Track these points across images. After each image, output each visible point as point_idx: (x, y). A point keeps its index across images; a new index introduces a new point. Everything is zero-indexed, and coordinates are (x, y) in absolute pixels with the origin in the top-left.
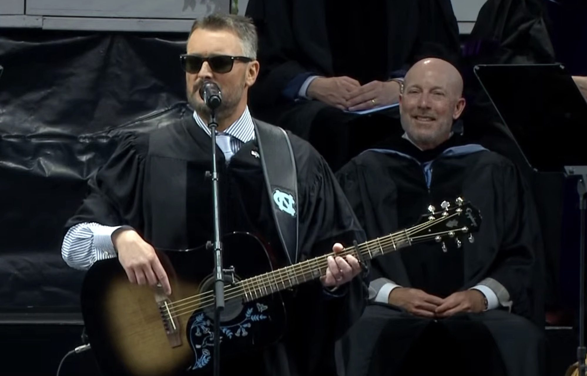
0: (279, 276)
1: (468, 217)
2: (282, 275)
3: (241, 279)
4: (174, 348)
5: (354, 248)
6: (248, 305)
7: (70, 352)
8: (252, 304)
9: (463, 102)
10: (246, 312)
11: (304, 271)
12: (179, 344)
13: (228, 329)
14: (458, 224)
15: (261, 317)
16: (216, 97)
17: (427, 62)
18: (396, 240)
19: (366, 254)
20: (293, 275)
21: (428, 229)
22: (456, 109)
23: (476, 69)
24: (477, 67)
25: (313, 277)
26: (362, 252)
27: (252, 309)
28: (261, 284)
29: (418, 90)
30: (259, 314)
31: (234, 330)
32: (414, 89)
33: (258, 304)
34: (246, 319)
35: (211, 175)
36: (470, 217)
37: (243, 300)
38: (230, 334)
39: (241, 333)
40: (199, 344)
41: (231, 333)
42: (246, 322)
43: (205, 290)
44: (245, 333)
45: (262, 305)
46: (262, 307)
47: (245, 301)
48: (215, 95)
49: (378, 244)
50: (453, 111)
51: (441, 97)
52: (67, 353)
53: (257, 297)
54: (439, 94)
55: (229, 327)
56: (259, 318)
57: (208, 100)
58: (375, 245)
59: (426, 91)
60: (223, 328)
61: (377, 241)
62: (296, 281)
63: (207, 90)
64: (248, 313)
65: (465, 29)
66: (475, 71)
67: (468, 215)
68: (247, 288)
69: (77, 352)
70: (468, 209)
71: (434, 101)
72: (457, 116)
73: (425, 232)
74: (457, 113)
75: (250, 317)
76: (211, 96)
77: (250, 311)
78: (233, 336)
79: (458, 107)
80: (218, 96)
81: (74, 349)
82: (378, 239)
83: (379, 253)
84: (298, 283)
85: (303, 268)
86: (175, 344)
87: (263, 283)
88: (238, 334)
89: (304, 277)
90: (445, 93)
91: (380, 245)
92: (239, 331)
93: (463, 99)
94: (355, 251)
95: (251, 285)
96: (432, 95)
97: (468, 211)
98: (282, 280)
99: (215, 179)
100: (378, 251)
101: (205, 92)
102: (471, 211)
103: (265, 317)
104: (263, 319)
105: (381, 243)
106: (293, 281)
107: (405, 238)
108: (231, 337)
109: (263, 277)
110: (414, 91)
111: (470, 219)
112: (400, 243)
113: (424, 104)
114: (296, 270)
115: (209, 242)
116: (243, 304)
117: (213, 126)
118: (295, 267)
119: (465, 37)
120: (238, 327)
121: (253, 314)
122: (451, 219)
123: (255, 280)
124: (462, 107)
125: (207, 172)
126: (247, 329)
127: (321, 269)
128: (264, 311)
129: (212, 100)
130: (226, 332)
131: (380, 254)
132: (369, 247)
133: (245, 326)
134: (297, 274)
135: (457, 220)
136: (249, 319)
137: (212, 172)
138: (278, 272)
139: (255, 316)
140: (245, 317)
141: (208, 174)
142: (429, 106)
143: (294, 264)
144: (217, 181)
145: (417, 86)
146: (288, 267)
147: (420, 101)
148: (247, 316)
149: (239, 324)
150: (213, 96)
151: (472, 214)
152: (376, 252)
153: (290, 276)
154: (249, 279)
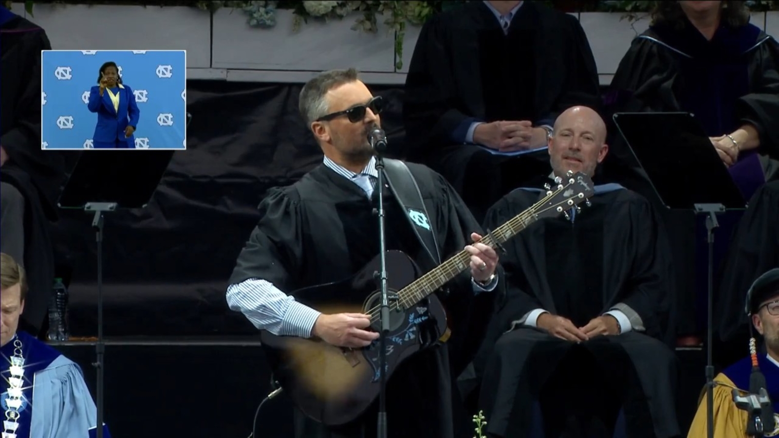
0: (430, 278)
1: (581, 184)
2: (432, 277)
3: (397, 291)
4: (353, 367)
5: (489, 236)
6: (408, 311)
7: (264, 400)
8: (412, 309)
9: (606, 148)
10: (409, 318)
11: (451, 268)
12: (358, 362)
13: (397, 337)
14: (574, 192)
15: (423, 318)
16: (382, 142)
17: (577, 109)
18: (523, 219)
19: (501, 238)
20: (442, 274)
21: (548, 202)
22: (600, 154)
23: (614, 117)
24: (615, 115)
25: (460, 271)
26: (497, 237)
27: (413, 314)
28: (416, 290)
29: (570, 133)
30: (421, 316)
31: (402, 336)
32: (567, 132)
33: (418, 308)
34: (410, 325)
35: (377, 212)
36: (583, 183)
37: (404, 308)
38: (399, 341)
39: (409, 337)
40: (375, 357)
41: (401, 340)
42: (411, 327)
43: (369, 308)
44: (412, 336)
45: (421, 308)
46: (421, 310)
47: (406, 308)
48: (382, 140)
49: (509, 227)
50: (597, 157)
51: (591, 142)
52: (262, 401)
53: (415, 302)
54: (588, 138)
55: (397, 335)
56: (422, 320)
57: (376, 145)
58: (506, 228)
59: (577, 135)
60: (392, 338)
61: (507, 224)
62: (446, 279)
63: (375, 135)
64: (410, 318)
65: (605, 81)
66: (614, 118)
67: (580, 183)
68: (404, 297)
69: (270, 398)
70: (579, 178)
71: (583, 145)
72: (600, 160)
73: (547, 205)
74: (600, 157)
75: (414, 321)
76: (378, 142)
77: (412, 316)
78: (403, 341)
79: (601, 152)
80: (384, 141)
81: (267, 396)
82: (508, 222)
83: (511, 234)
84: (448, 279)
85: (449, 266)
86: (355, 363)
87: (418, 288)
88: (406, 339)
89: (452, 273)
90: (593, 138)
91: (510, 227)
92: (407, 336)
93: (606, 146)
94: (490, 239)
95: (407, 293)
96: (581, 138)
97: (579, 179)
98: (433, 281)
99: (381, 215)
100: (510, 233)
101: (372, 138)
102: (582, 178)
103: (426, 318)
104: (425, 320)
105: (511, 225)
106: (443, 279)
107: (530, 215)
108: (401, 343)
109: (416, 283)
110: (567, 134)
111: (582, 185)
112: (528, 220)
113: (575, 146)
114: (443, 270)
115: (376, 272)
116: (404, 310)
117: (380, 168)
118: (442, 267)
119: (605, 88)
120: (406, 333)
121: (415, 318)
122: (567, 189)
123: (409, 288)
124: (604, 153)
125: (374, 209)
126: (413, 332)
127: (465, 262)
128: (424, 313)
129: (378, 144)
130: (395, 340)
131: (513, 235)
132: (502, 231)
133: (411, 330)
134: (445, 272)
135: (572, 189)
136: (413, 323)
137: (378, 209)
138: (428, 275)
139: (418, 319)
140: (409, 323)
141: (375, 211)
142: (580, 148)
143: (439, 264)
144: (383, 217)
145: (569, 130)
146: (435, 269)
147: (572, 143)
148: (410, 321)
149: (405, 330)
150: (380, 141)
151: (583, 180)
152: (509, 233)
153: (439, 276)
154: (404, 289)
